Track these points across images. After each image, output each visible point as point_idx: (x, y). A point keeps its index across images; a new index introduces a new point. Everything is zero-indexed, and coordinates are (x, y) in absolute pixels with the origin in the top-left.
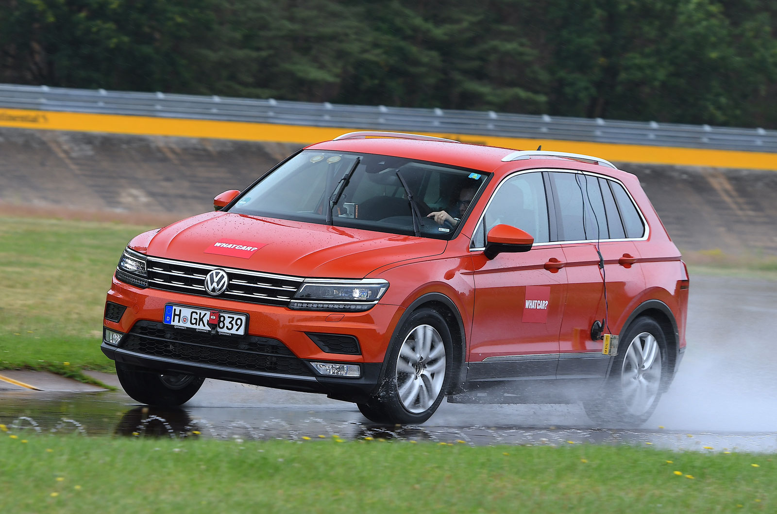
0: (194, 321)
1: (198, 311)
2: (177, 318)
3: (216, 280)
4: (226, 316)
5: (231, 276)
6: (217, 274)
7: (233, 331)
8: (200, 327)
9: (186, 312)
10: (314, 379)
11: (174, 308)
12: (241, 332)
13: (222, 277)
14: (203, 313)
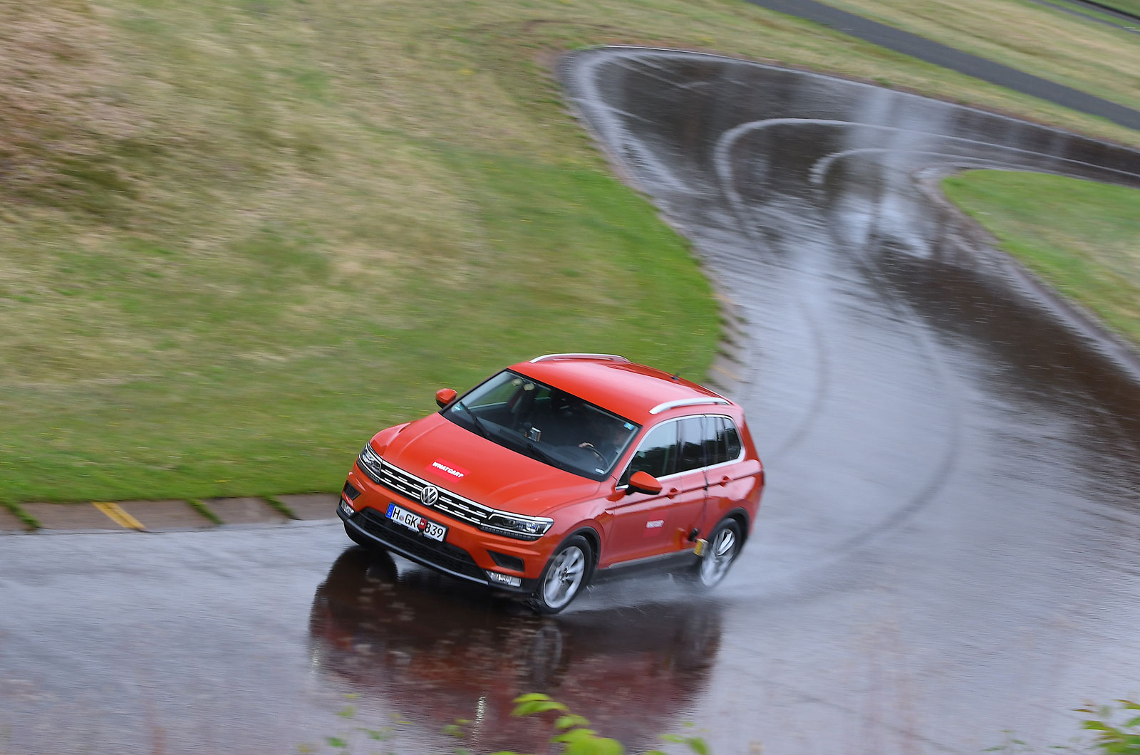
0: (408, 521)
1: (412, 515)
2: (396, 515)
3: (429, 494)
4: (432, 524)
5: (441, 494)
6: (431, 490)
7: (435, 537)
8: (412, 527)
9: (404, 513)
10: (486, 583)
11: (395, 507)
12: (441, 539)
13: (435, 493)
14: (416, 517)
